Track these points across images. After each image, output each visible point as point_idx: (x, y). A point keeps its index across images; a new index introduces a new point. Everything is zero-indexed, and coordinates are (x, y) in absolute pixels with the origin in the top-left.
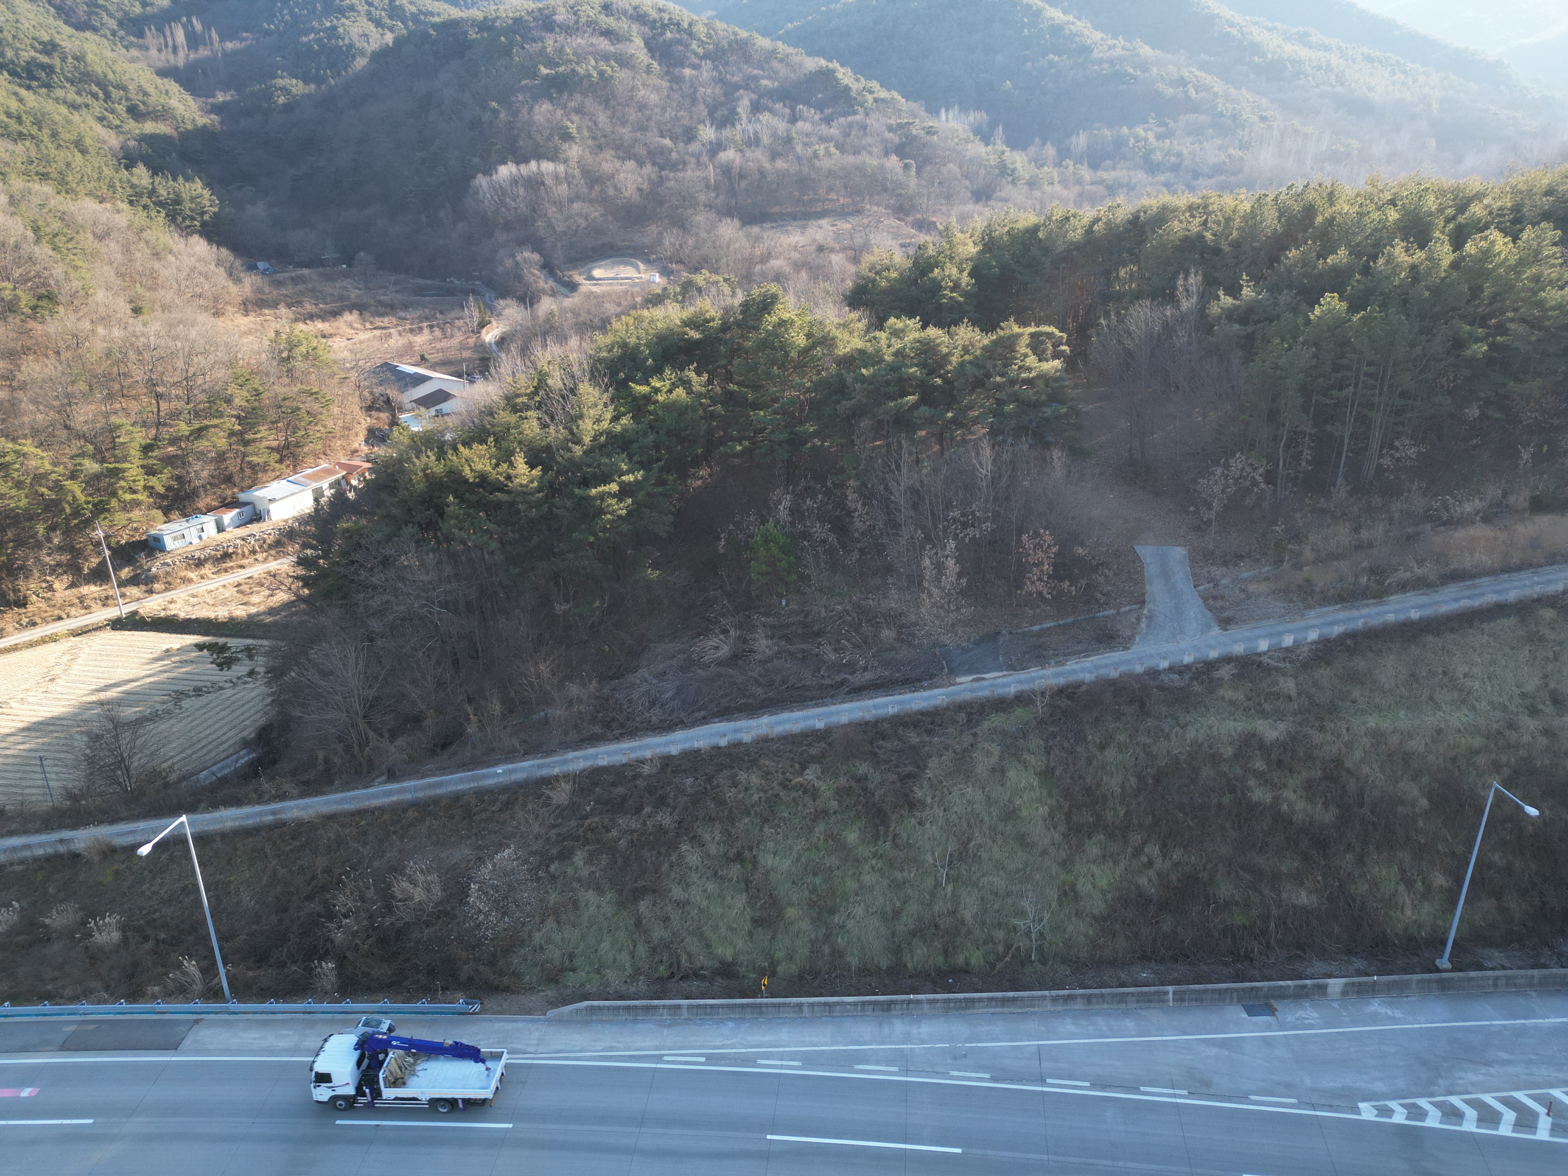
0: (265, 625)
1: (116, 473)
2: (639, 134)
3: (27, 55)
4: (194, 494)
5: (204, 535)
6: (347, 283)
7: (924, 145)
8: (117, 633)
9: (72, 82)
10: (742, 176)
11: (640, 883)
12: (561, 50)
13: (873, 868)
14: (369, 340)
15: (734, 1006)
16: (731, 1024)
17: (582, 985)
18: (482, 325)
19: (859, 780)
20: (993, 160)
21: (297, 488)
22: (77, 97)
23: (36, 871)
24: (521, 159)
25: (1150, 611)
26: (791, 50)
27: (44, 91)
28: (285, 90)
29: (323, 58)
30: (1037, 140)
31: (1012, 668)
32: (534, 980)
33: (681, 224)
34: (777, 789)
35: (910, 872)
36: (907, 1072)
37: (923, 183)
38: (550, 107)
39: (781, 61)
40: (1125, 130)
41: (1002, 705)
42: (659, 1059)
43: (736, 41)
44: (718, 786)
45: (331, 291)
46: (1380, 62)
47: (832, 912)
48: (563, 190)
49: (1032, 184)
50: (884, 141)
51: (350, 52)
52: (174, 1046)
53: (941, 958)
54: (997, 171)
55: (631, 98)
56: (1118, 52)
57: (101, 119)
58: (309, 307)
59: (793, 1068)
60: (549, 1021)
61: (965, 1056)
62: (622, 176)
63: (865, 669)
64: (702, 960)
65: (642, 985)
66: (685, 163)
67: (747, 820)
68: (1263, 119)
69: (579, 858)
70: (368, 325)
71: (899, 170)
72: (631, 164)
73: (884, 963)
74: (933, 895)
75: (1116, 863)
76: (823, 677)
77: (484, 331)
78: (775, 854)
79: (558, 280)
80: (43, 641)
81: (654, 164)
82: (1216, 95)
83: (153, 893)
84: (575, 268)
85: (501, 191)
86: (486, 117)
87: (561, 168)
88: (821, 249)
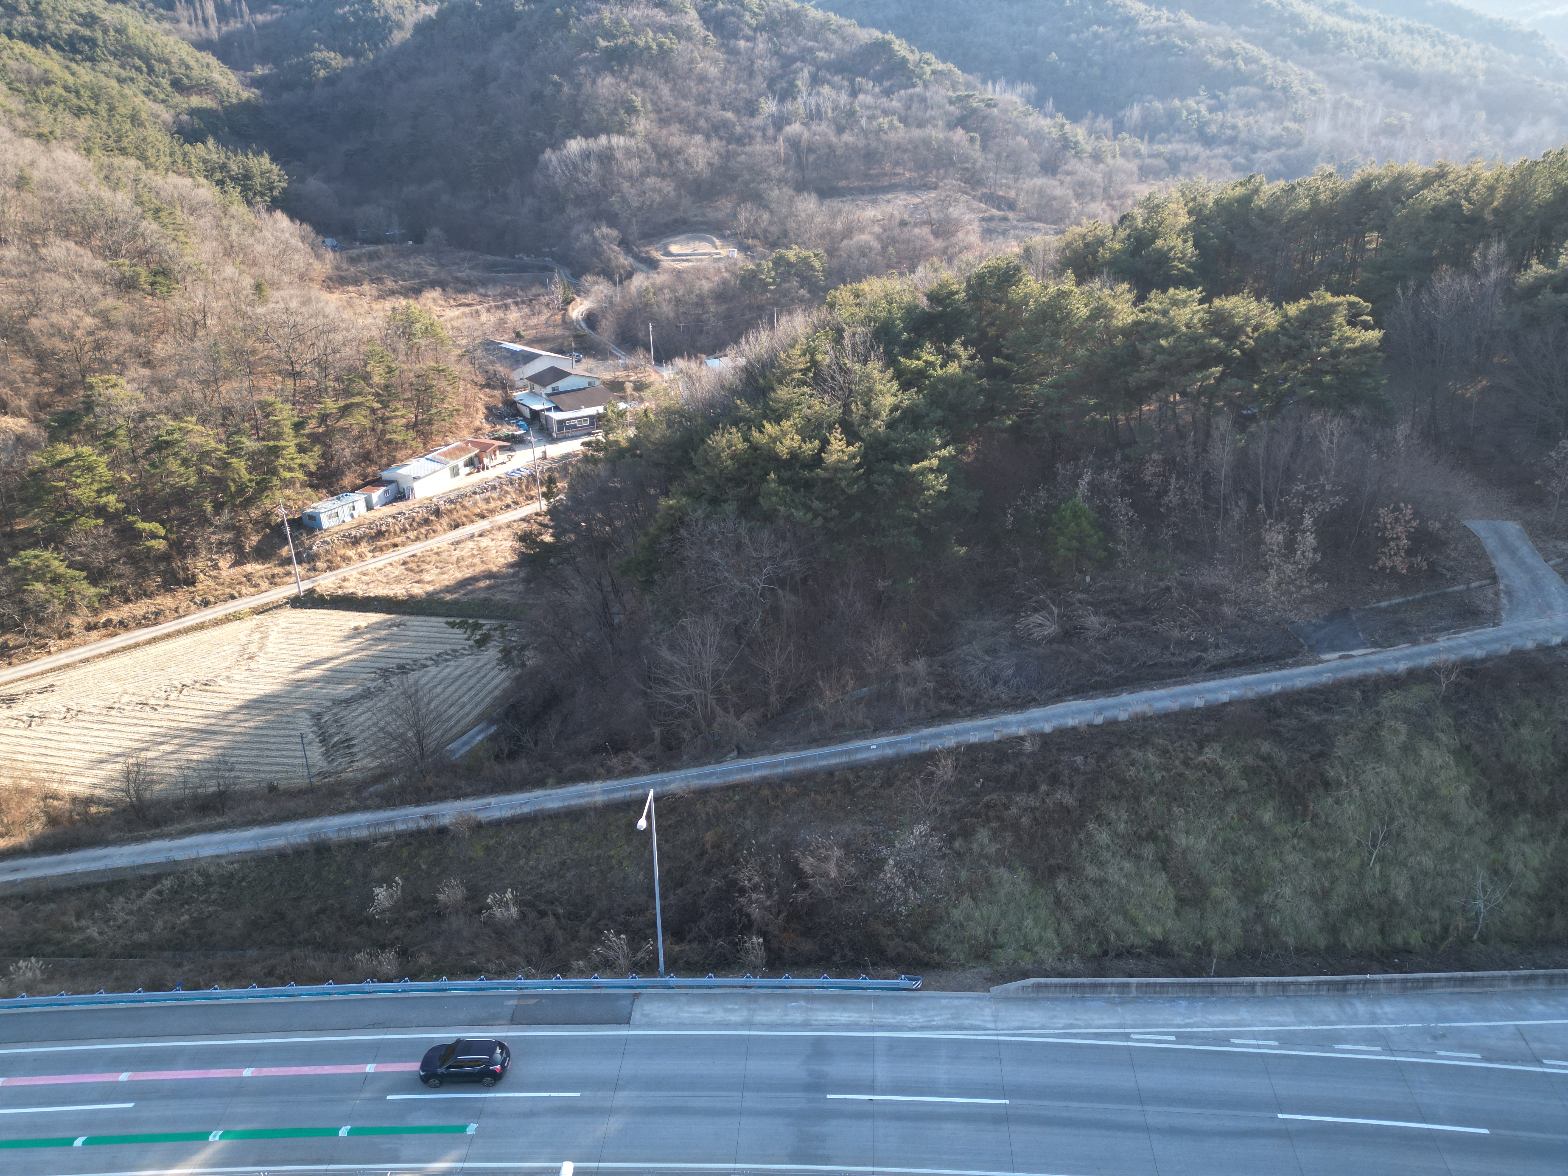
0: (447, 603)
1: (275, 451)
2: (701, 108)
3: (69, 27)
4: (338, 473)
5: (355, 514)
6: (420, 259)
7: (984, 118)
8: (298, 611)
9: (115, 55)
10: (810, 150)
11: (1052, 862)
12: (617, 22)
13: (1294, 847)
14: (458, 317)
15: (1185, 985)
16: (1183, 1003)
17: (1015, 962)
18: (568, 302)
19: (1264, 759)
20: (1055, 133)
21: (437, 466)
22: (121, 71)
23: (402, 846)
24: (590, 133)
25: (1507, 586)
26: (843, 21)
27: (88, 64)
28: (325, 64)
29: (359, 31)
30: (1090, 113)
31: (1375, 644)
32: (962, 957)
33: (758, 199)
34: (1181, 768)
35: (1335, 852)
36: (1392, 1052)
37: (991, 156)
38: (613, 80)
39: (835, 32)
40: (1177, 102)
41: (1395, 682)
42: (1127, 1036)
43: (788, 12)
44: (1111, 766)
45: (406, 268)
46: (1420, 33)
47: (1259, 891)
48: (634, 165)
49: (1097, 157)
50: (947, 114)
51: (385, 26)
52: (625, 1020)
53: (1379, 938)
54: (1058, 145)
55: (690, 70)
56: (1164, 23)
57: (147, 93)
58: (390, 284)
59: (1270, 1048)
60: (996, 999)
61: (1443, 1036)
62: (691, 150)
63: (1217, 647)
64: (1132, 939)
65: (1076, 962)
66: (751, 138)
67: (1153, 799)
68: (1313, 91)
69: (983, 835)
70: (452, 302)
71: (965, 143)
72: (699, 138)
73: (1322, 942)
74: (1361, 875)
75: (1545, 842)
76: (1173, 654)
77: (570, 307)
78: (1187, 833)
79: (636, 257)
80: (228, 619)
81: (721, 138)
82: (1265, 67)
83: (532, 868)
84: (650, 244)
85: (572, 166)
86: (548, 91)
87: (632, 143)
88: (903, 224)
